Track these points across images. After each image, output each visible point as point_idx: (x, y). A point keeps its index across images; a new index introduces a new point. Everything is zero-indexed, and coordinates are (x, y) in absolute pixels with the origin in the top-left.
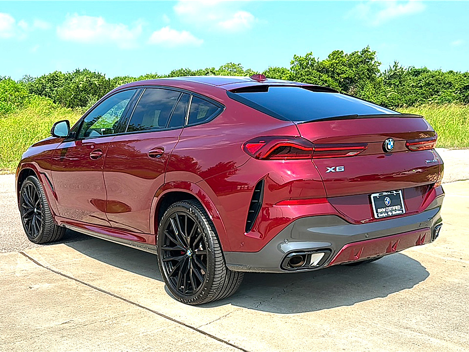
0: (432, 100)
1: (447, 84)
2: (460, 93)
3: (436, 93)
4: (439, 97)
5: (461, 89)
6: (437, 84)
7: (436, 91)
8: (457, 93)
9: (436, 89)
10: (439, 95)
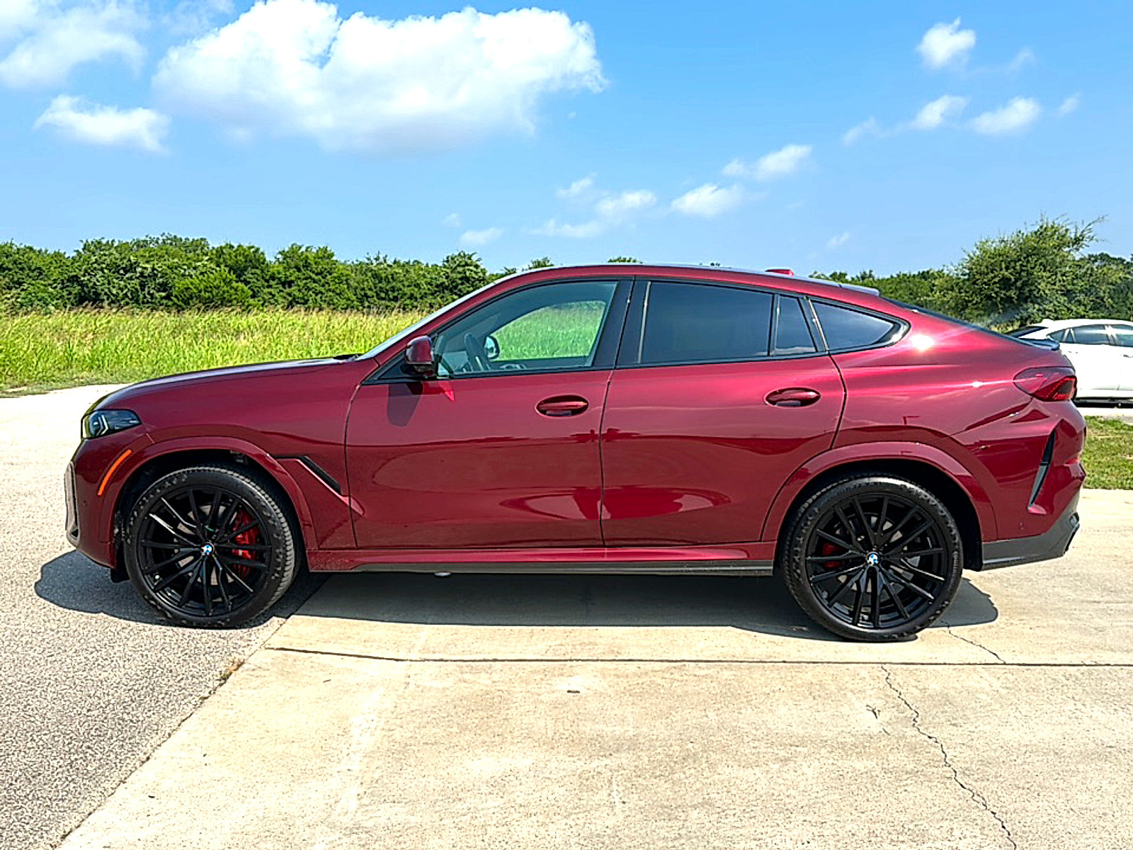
0: (12, 297)
1: (35, 270)
2: (61, 289)
3: (17, 286)
4: (23, 293)
5: (62, 280)
6: (17, 270)
7: (16, 283)
8: (56, 287)
9: (16, 279)
10: (23, 290)
